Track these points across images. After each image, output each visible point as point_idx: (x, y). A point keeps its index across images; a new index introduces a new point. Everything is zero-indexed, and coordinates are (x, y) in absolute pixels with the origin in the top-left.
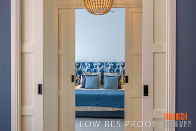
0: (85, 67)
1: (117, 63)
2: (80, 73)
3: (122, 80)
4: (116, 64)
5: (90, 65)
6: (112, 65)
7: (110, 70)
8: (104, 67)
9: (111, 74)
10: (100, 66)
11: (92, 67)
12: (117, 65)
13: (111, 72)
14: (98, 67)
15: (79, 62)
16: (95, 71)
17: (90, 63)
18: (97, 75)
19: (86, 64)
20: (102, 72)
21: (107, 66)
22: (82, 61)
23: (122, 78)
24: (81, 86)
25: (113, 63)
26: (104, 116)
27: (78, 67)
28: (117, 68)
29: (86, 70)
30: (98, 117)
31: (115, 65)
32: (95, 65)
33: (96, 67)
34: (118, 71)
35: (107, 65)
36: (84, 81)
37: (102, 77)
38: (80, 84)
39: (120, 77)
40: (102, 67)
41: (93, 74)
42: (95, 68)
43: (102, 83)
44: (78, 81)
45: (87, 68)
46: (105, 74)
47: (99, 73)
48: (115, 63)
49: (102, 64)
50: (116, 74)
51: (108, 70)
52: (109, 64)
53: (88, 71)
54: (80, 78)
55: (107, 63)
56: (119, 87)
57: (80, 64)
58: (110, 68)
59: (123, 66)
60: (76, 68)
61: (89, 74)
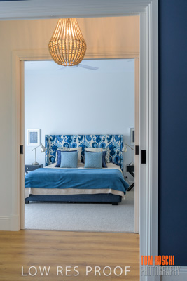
0: (61, 141)
1: (102, 135)
2: (55, 148)
3: (108, 157)
4: (101, 137)
5: (67, 139)
6: (96, 138)
7: (93, 144)
8: (85, 141)
9: (94, 149)
10: (80, 139)
11: (70, 140)
13: (93, 147)
14: (77, 141)
15: (53, 134)
16: (74, 146)
17: (67, 136)
18: (76, 151)
19: (62, 137)
20: (83, 147)
21: (89, 140)
22: (57, 133)
23: (108, 154)
24: (55, 164)
25: (96, 136)
27: (52, 140)
28: (102, 142)
29: (62, 145)
30: (76, 203)
31: (98, 138)
32: (73, 138)
33: (75, 141)
34: (103, 145)
35: (88, 138)
36: (59, 159)
37: (83, 153)
38: (54, 162)
39: (105, 154)
40: (83, 141)
41: (71, 149)
42: (73, 142)
43: (83, 161)
44: (52, 159)
45: (63, 142)
46: (86, 149)
47: (78, 149)
48: (99, 136)
49: (82, 136)
50: (100, 150)
51: (91, 144)
52: (91, 136)
53: (64, 145)
54: (55, 154)
55: (89, 136)
56: (104, 166)
57: (54, 137)
58: (92, 141)
59: (109, 139)
60: (50, 142)
61: (66, 149)
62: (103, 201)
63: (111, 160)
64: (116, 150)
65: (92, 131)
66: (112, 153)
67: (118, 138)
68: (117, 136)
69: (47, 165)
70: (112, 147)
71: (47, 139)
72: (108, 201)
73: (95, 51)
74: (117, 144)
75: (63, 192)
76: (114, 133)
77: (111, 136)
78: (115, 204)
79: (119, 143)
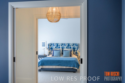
0: (54, 46)
2: (52, 48)
3: (72, 53)
7: (67, 47)
9: (67, 49)
10: (62, 45)
11: (57, 46)
12: (70, 45)
14: (60, 46)
15: (51, 43)
16: (59, 48)
17: (57, 44)
18: (60, 50)
19: (54, 44)
20: (63, 48)
21: (65, 45)
22: (53, 43)
23: (73, 51)
24: (52, 55)
26: (62, 71)
27: (51, 46)
28: (70, 46)
29: (55, 47)
30: (59, 71)
31: (69, 45)
32: (59, 45)
34: (70, 48)
36: (53, 53)
37: (63, 51)
38: (51, 54)
39: (71, 51)
41: (58, 49)
42: (59, 46)
43: (62, 54)
44: (51, 53)
45: (55, 46)
46: (64, 49)
47: (61, 49)
49: (62, 44)
50: (69, 49)
51: (66, 47)
52: (66, 44)
54: (52, 51)
55: (65, 44)
57: (51, 44)
58: (66, 46)
59: (73, 45)
60: (50, 46)
61: (56, 49)
62: (70, 71)
63: (74, 54)
64: (76, 50)
65: (66, 42)
66: (74, 51)
67: (76, 45)
68: (76, 44)
69: (49, 55)
70: (74, 48)
71: (49, 45)
72: (72, 71)
73: (65, 15)
74: (76, 47)
75: (54, 67)
76: (75, 43)
77: (74, 44)
78: (74, 72)
79: (77, 47)
